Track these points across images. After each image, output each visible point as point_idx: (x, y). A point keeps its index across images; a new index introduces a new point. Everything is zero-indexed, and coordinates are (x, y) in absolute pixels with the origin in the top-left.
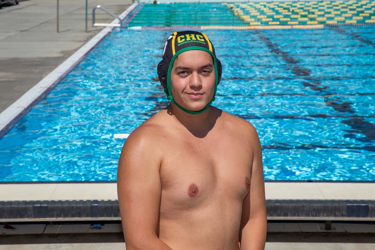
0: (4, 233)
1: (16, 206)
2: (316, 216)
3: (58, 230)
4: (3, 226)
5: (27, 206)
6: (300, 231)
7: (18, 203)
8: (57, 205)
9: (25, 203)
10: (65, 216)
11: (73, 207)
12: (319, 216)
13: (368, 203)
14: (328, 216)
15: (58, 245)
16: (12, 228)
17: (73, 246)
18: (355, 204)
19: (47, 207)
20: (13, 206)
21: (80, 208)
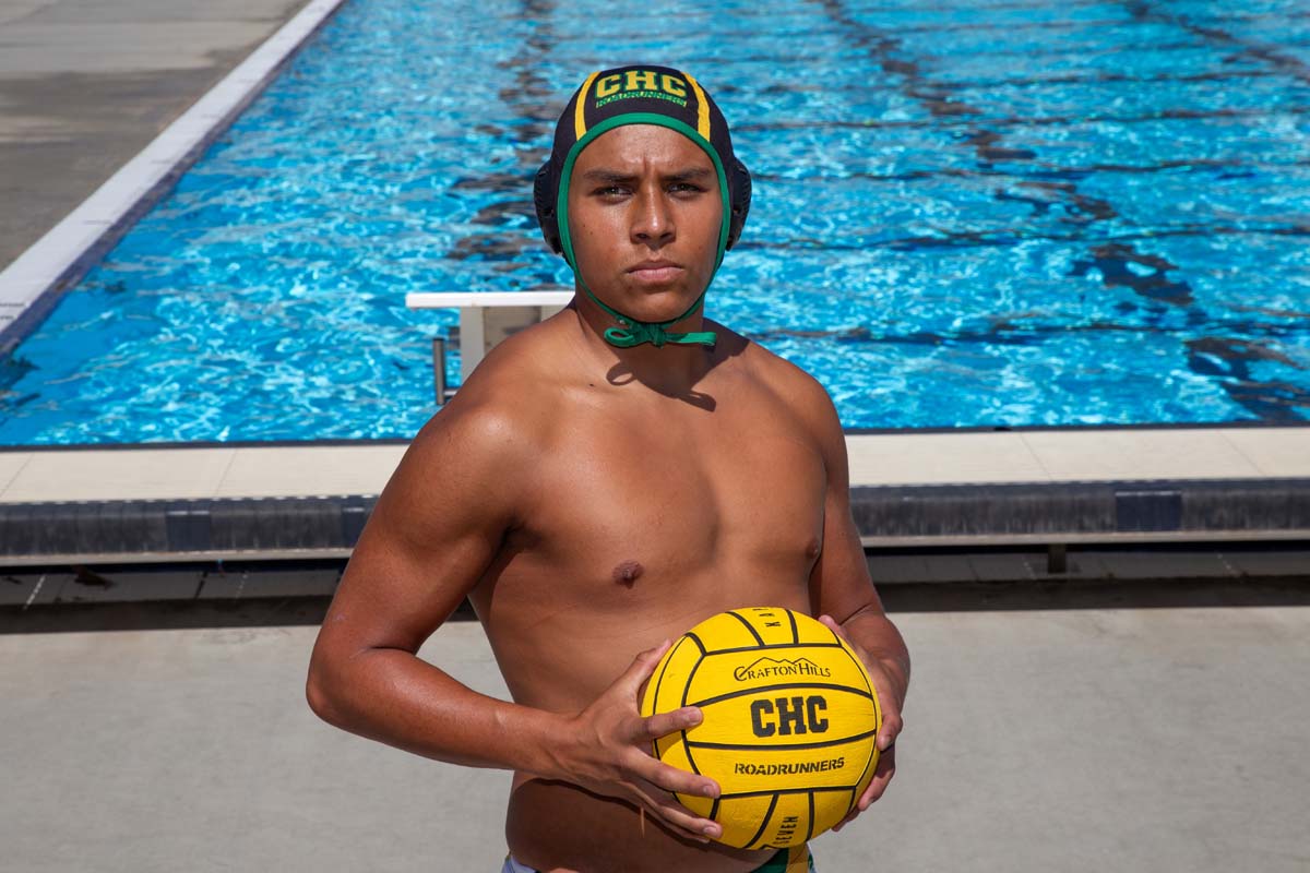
0: (77, 598)
1: (113, 516)
2: (1025, 531)
3: (241, 587)
4: (75, 576)
5: (149, 515)
6: (972, 578)
7: (120, 505)
8: (239, 512)
9: (142, 505)
10: (265, 545)
11: (286, 518)
12: (1032, 531)
13: (1179, 489)
14: (1060, 530)
15: (246, 631)
16: (101, 582)
17: (289, 634)
18: (1140, 494)
19: (207, 519)
20: (105, 515)
21: (308, 519)
